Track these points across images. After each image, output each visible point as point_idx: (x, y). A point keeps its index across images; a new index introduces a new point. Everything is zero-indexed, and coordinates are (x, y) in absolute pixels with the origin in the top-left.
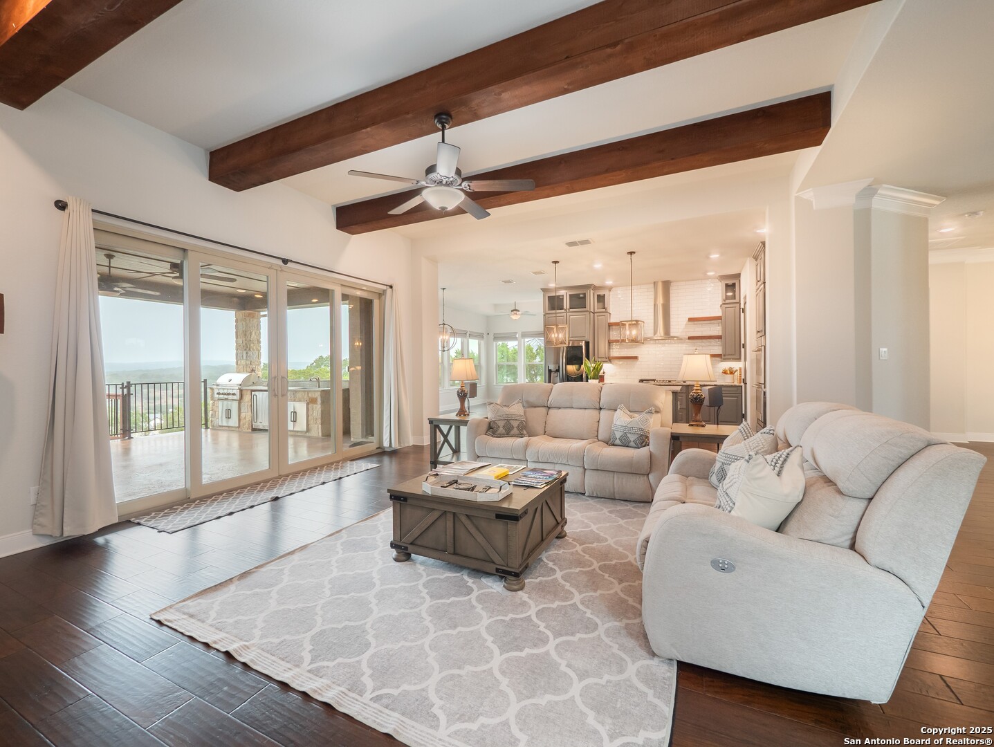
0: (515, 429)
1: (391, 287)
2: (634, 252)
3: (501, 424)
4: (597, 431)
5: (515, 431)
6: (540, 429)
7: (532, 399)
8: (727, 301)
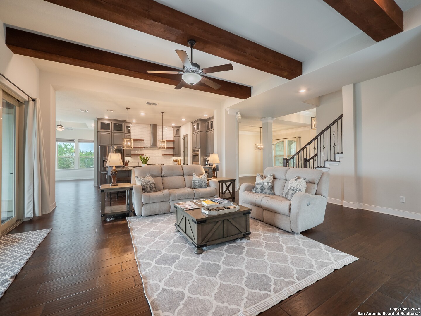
0: (154, 188)
1: (34, 100)
2: (164, 112)
3: (148, 186)
4: (185, 184)
5: (154, 189)
6: (162, 187)
7: (155, 174)
8: (176, 136)
